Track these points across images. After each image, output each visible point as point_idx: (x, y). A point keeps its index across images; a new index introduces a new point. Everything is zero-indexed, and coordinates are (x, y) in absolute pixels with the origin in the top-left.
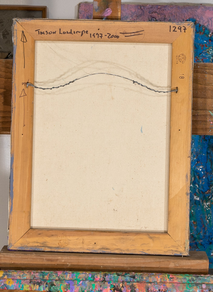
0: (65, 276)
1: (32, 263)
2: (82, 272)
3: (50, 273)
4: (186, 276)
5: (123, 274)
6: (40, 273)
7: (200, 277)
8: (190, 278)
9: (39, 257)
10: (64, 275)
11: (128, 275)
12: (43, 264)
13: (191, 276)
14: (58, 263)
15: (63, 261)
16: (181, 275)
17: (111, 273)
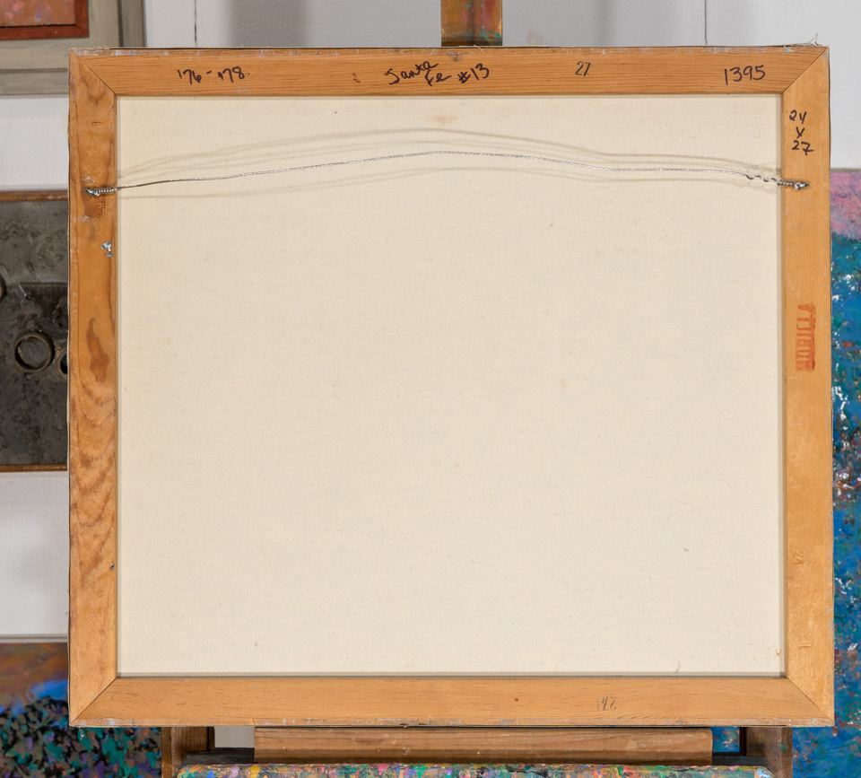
0: (394, 774)
1: (325, 748)
2: (432, 765)
3: (361, 769)
4: (658, 769)
5: (521, 768)
6: (340, 769)
7: (690, 772)
8: (668, 773)
9: (342, 736)
10: (390, 773)
11: (532, 769)
12: (350, 751)
13: (670, 770)
14: (383, 746)
15: (394, 742)
16: (648, 767)
17: (495, 766)
